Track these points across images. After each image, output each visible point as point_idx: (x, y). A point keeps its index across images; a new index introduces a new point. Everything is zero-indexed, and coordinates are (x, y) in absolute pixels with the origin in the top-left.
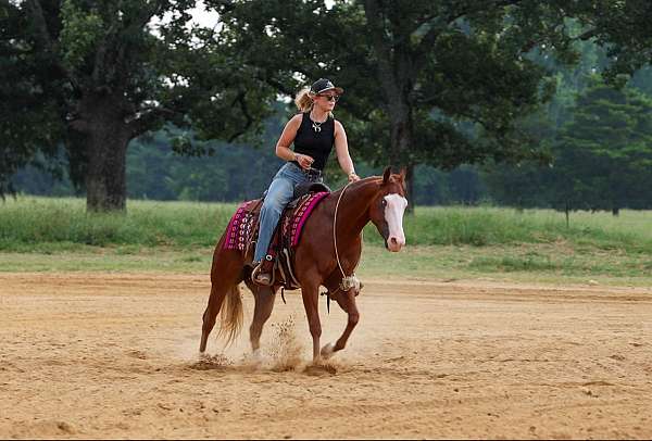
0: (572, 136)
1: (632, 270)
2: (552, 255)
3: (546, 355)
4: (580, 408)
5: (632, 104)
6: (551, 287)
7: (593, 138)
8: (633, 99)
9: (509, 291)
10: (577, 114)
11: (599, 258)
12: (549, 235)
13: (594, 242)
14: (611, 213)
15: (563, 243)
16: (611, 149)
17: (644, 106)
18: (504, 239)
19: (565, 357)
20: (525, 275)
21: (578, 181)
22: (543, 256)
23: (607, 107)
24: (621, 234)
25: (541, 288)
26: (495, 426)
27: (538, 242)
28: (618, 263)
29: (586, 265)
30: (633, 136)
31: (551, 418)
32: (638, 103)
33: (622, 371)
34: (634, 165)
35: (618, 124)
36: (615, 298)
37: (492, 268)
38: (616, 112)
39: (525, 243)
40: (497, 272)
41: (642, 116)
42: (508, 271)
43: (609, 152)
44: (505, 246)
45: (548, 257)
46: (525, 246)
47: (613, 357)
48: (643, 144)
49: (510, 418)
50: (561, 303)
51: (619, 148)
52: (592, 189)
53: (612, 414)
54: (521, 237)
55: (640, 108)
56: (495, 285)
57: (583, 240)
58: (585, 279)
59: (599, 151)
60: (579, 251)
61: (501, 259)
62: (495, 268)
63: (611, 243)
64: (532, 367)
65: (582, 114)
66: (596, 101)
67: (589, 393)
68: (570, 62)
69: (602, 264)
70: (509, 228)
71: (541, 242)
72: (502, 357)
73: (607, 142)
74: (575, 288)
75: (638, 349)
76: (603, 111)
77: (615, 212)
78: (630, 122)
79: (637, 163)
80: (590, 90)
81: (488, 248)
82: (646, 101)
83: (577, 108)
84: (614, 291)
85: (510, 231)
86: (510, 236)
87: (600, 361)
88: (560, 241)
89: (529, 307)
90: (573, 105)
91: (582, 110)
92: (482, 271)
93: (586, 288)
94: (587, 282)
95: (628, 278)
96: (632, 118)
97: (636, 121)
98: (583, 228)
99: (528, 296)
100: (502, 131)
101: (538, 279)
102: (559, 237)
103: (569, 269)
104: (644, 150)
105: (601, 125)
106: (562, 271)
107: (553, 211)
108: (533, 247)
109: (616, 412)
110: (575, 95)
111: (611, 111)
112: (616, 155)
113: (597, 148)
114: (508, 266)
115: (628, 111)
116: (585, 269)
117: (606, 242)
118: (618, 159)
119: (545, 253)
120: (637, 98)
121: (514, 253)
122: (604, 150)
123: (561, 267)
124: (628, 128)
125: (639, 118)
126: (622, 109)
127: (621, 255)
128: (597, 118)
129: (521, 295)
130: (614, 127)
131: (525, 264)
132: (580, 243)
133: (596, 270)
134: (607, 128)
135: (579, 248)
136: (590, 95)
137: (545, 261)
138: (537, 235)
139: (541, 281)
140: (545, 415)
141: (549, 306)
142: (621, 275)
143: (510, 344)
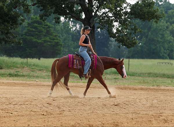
0: (26, 35)
1: (48, 77)
2: (24, 72)
3: (27, 103)
4: (42, 119)
5: (45, 25)
6: (24, 82)
7: (33, 36)
8: (45, 24)
9: (12, 83)
10: (28, 28)
11: (38, 73)
12: (23, 66)
13: (36, 68)
14: (38, 59)
15: (27, 68)
16: (38, 39)
17: (49, 26)
18: (9, 67)
19: (33, 103)
20: (16, 78)
21: (28, 49)
22: (21, 72)
23: (37, 26)
24: (44, 66)
25: (21, 82)
26: (17, 124)
27: (19, 68)
28: (44, 75)
29: (34, 75)
30: (45, 36)
31: (34, 122)
32: (47, 25)
33: (51, 108)
34: (45, 44)
35: (40, 31)
36: (44, 86)
37: (5, 76)
38: (40, 28)
39: (15, 68)
40: (7, 77)
41: (48, 29)
42: (10, 77)
43: (37, 40)
44: (9, 69)
45: (23, 73)
46: (15, 69)
47: (48, 104)
48: (48, 38)
49: (21, 122)
50: (28, 87)
51: (41, 39)
52: (32, 52)
53: (52, 121)
54: (14, 66)
55: (47, 27)
56: (7, 81)
57: (33, 67)
58: (34, 79)
59: (34, 40)
60: (32, 71)
61: (8, 73)
62: (6, 76)
63: (42, 69)
64: (23, 106)
65: (29, 28)
66: (34, 25)
67: (43, 115)
68: (28, 13)
69: (39, 75)
70: (10, 63)
71: (20, 68)
72: (13, 103)
73: (36, 37)
74: (32, 82)
75: (54, 101)
76: (36, 28)
77: (39, 59)
78: (44, 31)
79: (46, 44)
80: (32, 21)
81: (4, 70)
82: (49, 24)
83: (28, 27)
84: (44, 83)
85: (10, 64)
86: (10, 66)
87: (44, 105)
88: (26, 68)
89: (18, 88)
90: (27, 25)
91: (29, 27)
92: (2, 77)
93: (35, 82)
94: (35, 81)
95: (47, 79)
96: (45, 30)
97: (46, 31)
98: (33, 64)
99: (18, 85)
100: (7, 33)
101: (20, 80)
102: (26, 67)
103: (29, 76)
104: (48, 40)
105: (35, 32)
106: (27, 77)
107: (20, 58)
108: (18, 70)
109: (53, 120)
110: (27, 22)
111: (38, 27)
112: (40, 41)
113: (34, 39)
114: (10, 75)
115: (44, 28)
116: (34, 76)
117: (40, 68)
118: (40, 42)
119: (21, 71)
120: (46, 24)
121: (12, 71)
122: (36, 40)
123: (27, 76)
124: (43, 33)
125: (47, 30)
126: (42, 27)
127: (45, 72)
128: (34, 30)
129: (15, 84)
130: (39, 33)
131: (15, 75)
132: (32, 69)
133: (37, 77)
134: (37, 33)
135: (32, 70)
136: (32, 22)
137: (22, 74)
138: (19, 66)
139: (21, 80)
140: (31, 121)
141: (24, 88)
142: (45, 79)
143: (15, 99)
